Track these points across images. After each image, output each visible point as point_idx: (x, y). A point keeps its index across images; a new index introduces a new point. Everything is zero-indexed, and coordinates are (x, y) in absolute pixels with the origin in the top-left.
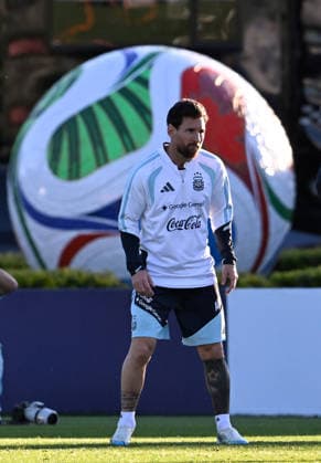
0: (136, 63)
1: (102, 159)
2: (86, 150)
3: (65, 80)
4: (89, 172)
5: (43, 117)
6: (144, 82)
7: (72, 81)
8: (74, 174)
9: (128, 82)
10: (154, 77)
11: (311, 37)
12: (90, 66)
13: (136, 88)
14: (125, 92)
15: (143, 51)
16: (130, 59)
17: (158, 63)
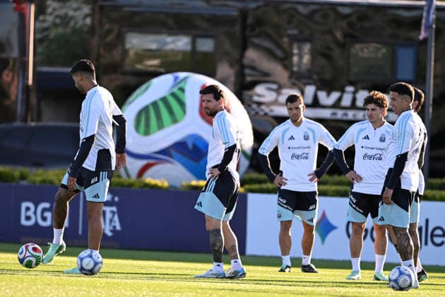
0: (178, 81)
1: (161, 126)
2: (153, 121)
3: (144, 87)
4: (154, 132)
5: (132, 105)
6: (182, 90)
7: (147, 88)
8: (147, 133)
9: (175, 90)
10: (187, 87)
11: (247, 71)
12: (155, 81)
13: (179, 93)
14: (173, 95)
15: (182, 75)
16: (176, 78)
17: (189, 81)
